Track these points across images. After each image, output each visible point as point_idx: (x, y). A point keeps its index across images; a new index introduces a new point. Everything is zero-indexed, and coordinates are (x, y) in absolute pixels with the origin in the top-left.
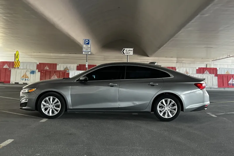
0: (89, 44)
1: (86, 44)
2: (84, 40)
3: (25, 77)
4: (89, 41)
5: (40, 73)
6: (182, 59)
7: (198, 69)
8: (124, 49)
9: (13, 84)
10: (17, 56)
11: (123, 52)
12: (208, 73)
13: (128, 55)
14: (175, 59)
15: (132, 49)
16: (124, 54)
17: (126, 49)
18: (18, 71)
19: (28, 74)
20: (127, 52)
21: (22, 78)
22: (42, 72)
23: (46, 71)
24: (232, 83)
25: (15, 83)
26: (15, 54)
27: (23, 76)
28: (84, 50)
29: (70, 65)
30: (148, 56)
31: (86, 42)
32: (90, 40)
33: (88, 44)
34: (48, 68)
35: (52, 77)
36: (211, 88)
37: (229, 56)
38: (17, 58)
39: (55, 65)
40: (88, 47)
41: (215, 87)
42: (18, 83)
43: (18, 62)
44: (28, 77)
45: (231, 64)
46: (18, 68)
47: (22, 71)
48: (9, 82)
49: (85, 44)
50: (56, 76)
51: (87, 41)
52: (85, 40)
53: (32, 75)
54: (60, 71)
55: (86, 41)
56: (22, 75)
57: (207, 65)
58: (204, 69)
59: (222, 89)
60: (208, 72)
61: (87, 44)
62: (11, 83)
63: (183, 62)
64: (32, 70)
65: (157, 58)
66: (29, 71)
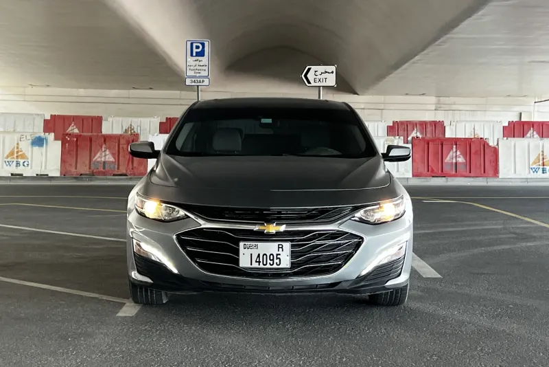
0: (203, 56)
1: (194, 54)
2: (189, 43)
3: (17, 157)
4: (203, 45)
5: (60, 142)
6: (452, 99)
7: (507, 125)
8: (309, 69)
12: (536, 136)
13: (319, 87)
14: (433, 99)
15: (333, 68)
16: (309, 82)
17: (314, 68)
19: (25, 146)
21: (7, 157)
22: (68, 142)
23: (76, 137)
27: (12, 153)
28: (189, 73)
29: (139, 119)
30: (355, 93)
31: (195, 50)
32: (206, 44)
33: (201, 54)
34: (76, 131)
35: (98, 155)
39: (99, 120)
40: (201, 63)
44: (23, 156)
47: (7, 136)
49: (192, 55)
50: (107, 152)
51: (197, 47)
52: (192, 44)
53: (36, 148)
54: (117, 138)
55: (194, 45)
56: (7, 153)
57: (521, 114)
58: (526, 127)
60: (535, 133)
61: (198, 54)
63: (454, 107)
64: (37, 135)
65: (381, 98)
66: (29, 137)
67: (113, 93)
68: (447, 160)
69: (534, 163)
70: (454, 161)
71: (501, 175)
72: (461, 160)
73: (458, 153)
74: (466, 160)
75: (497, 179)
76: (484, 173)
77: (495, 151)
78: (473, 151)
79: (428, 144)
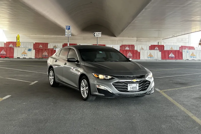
2: (66, 26)
3: (24, 54)
4: (69, 27)
5: (35, 50)
6: (141, 38)
7: (150, 46)
8: (95, 33)
9: (15, 59)
10: (18, 39)
11: (94, 35)
12: (158, 49)
13: (97, 37)
14: (136, 38)
15: (100, 33)
16: (95, 36)
17: (96, 33)
18: (19, 49)
19: (26, 51)
20: (97, 35)
21: (22, 54)
22: (37, 50)
23: (39, 49)
24: (171, 56)
25: (17, 58)
26: (17, 37)
27: (23, 53)
28: (66, 34)
29: (57, 44)
31: (68, 28)
32: (70, 27)
33: (69, 29)
34: (41, 47)
35: (44, 53)
36: (156, 60)
37: (174, 36)
38: (18, 40)
39: (47, 44)
40: (69, 31)
41: (159, 59)
42: (19, 58)
43: (19, 42)
44: (26, 53)
45: (176, 41)
46: (19, 47)
47: (22, 49)
48: (13, 57)
49: (67, 29)
50: (46, 53)
52: (67, 27)
53: (29, 52)
54: (49, 49)
56: (22, 52)
57: (159, 42)
58: (155, 46)
59: (164, 61)
61: (68, 29)
62: (14, 58)
63: (141, 40)
64: (29, 48)
65: (122, 38)
66: (27, 49)
67: (53, 36)
68: (128, 55)
69: (149, 56)
70: (130, 55)
71: (141, 59)
72: (131, 55)
73: (131, 53)
74: (132, 55)
75: (140, 60)
76: (137, 58)
77: (139, 53)
78: (134, 53)
79: (123, 51)
